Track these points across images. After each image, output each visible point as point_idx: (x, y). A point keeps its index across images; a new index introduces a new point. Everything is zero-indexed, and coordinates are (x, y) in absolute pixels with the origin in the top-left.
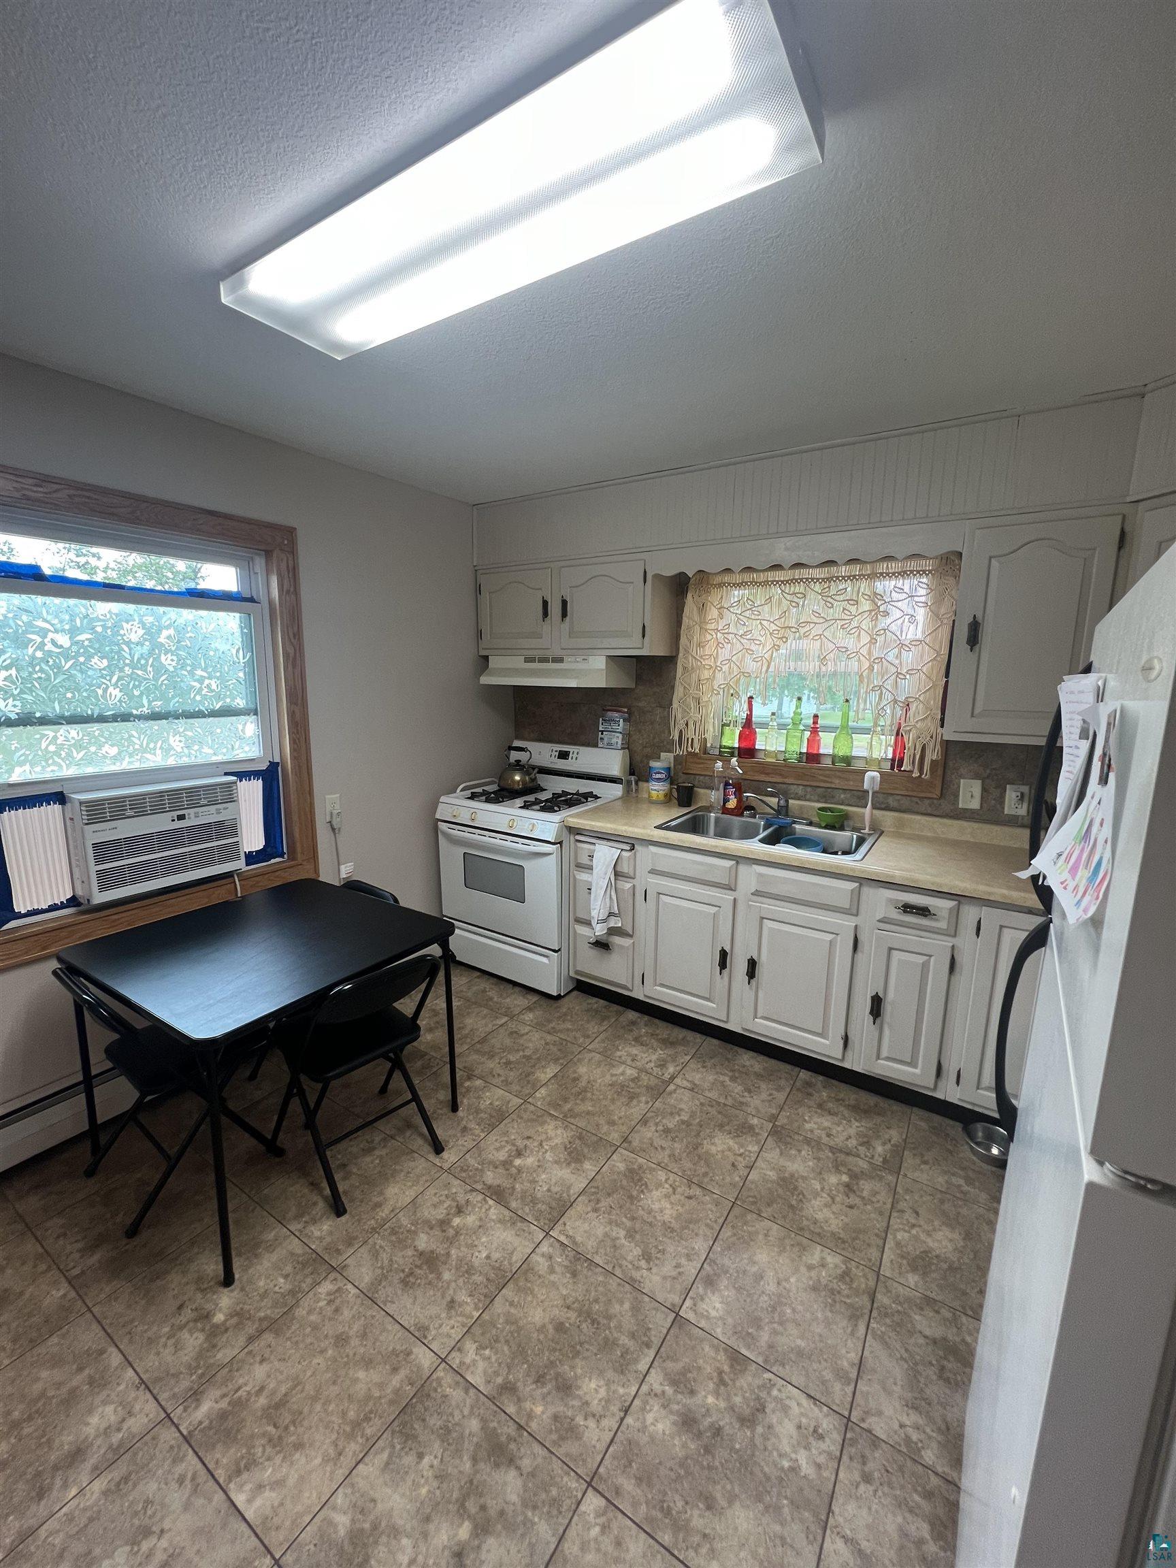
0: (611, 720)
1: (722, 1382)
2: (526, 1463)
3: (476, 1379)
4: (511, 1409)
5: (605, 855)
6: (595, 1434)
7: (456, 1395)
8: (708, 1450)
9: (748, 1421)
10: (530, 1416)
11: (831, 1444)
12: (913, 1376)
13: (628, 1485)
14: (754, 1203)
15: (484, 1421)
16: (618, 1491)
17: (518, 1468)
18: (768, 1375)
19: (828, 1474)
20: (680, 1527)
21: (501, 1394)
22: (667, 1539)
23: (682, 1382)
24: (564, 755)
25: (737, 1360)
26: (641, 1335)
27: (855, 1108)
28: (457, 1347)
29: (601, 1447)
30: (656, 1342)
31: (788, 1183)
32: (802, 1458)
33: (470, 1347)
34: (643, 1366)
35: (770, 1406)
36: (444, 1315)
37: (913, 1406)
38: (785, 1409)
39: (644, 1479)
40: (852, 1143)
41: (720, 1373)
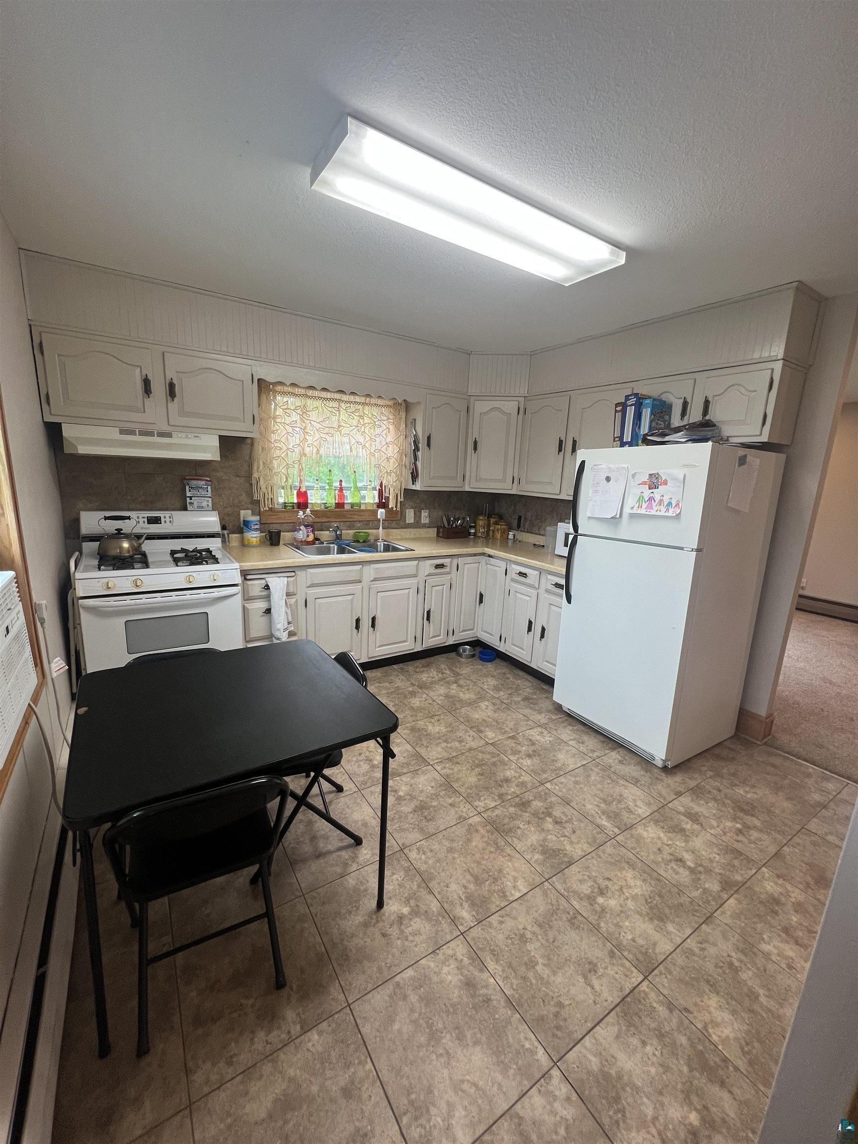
0: (198, 488)
1: (519, 744)
2: (531, 798)
3: (493, 804)
4: (510, 797)
6: (526, 778)
7: (497, 812)
8: (539, 755)
9: (533, 744)
10: (514, 792)
11: (545, 732)
12: (531, 708)
13: (545, 776)
14: (452, 708)
15: (511, 806)
16: (546, 779)
17: (532, 800)
18: (520, 734)
19: (553, 736)
20: (560, 769)
21: (502, 799)
22: (562, 773)
23: (515, 752)
24: (156, 521)
25: (513, 738)
26: (493, 755)
27: (423, 666)
28: (475, 808)
29: (531, 778)
30: (498, 752)
31: (447, 696)
32: (547, 738)
33: (477, 803)
34: (506, 759)
35: (530, 738)
36: (456, 809)
37: (540, 713)
38: (532, 735)
39: (544, 772)
40: (440, 675)
41: (516, 743)
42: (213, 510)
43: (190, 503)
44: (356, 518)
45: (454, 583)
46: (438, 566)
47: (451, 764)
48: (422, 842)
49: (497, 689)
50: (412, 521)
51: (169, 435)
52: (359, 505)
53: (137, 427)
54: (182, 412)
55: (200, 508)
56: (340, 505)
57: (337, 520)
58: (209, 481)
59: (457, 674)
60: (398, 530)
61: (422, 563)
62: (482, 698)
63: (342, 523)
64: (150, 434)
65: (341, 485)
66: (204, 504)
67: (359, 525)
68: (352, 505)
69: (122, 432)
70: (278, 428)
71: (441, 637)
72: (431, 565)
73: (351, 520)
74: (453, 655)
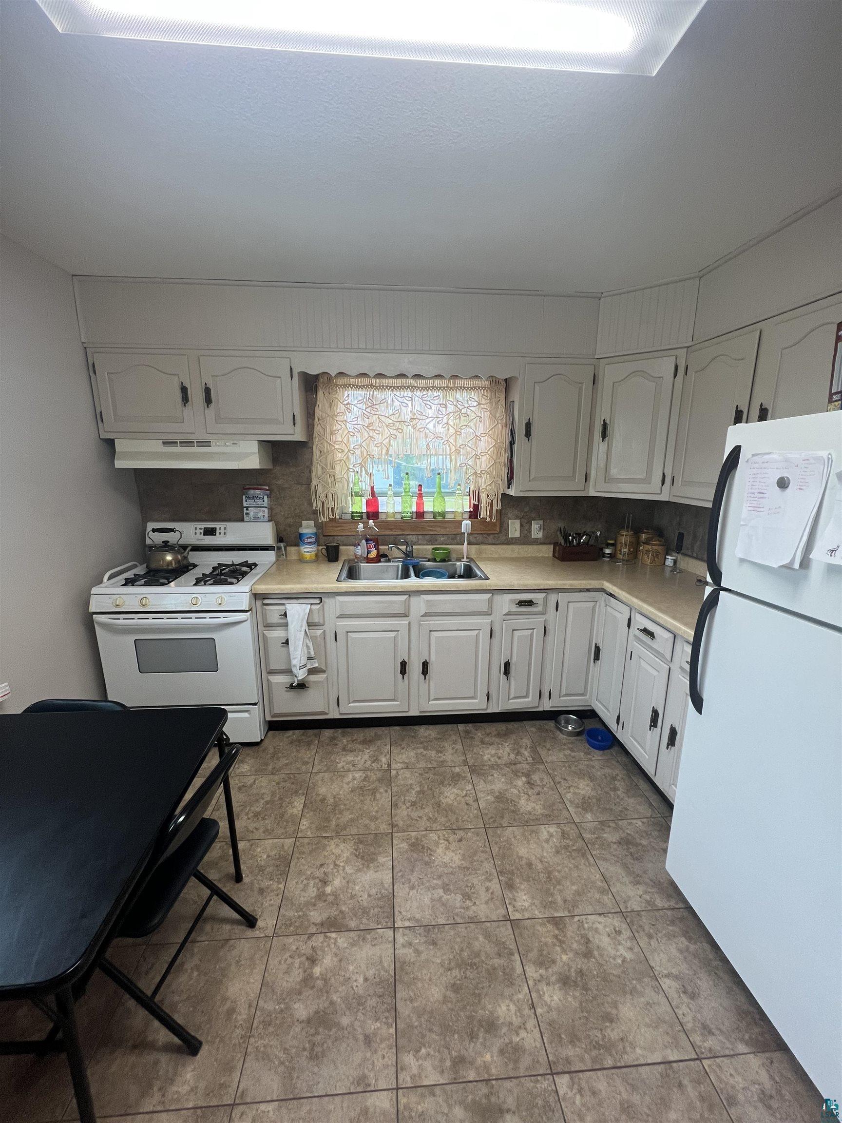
0: (254, 497)
1: (561, 942)
2: (511, 1102)
3: (432, 1078)
4: (472, 1075)
5: (297, 611)
6: (529, 1039)
7: (428, 1105)
8: (586, 989)
9: (588, 955)
10: (486, 1067)
11: (626, 933)
12: (625, 866)
13: (570, 1052)
14: (494, 821)
15: (462, 1103)
16: (568, 1061)
17: (508, 1111)
18: (576, 919)
19: (637, 949)
20: (608, 1047)
21: (457, 1072)
22: (609, 1062)
23: (544, 961)
24: (210, 532)
25: (556, 922)
26: (502, 951)
27: (499, 735)
28: (399, 1067)
29: (539, 1044)
30: (513, 946)
31: (500, 798)
32: (622, 951)
33: (408, 1059)
34: (519, 970)
35: (590, 935)
36: (368, 1055)
37: (636, 883)
38: (596, 930)
39: (574, 1039)
40: (512, 756)
41: (556, 937)
42: (269, 521)
43: (247, 514)
44: (439, 531)
45: (550, 627)
46: (521, 603)
47: (423, 940)
48: (270, 1107)
49: (585, 805)
50: (517, 534)
51: (207, 444)
52: (443, 514)
53: (178, 438)
54: (218, 419)
55: (256, 519)
56: (420, 514)
57: (414, 533)
58: (266, 490)
59: (538, 760)
60: (494, 546)
61: (498, 598)
62: (549, 817)
63: (420, 537)
64: (189, 444)
65: (420, 490)
66: (260, 514)
67: (442, 539)
68: (435, 514)
69: (166, 443)
70: (339, 427)
71: (530, 699)
72: (512, 601)
73: (431, 533)
74: (551, 724)
